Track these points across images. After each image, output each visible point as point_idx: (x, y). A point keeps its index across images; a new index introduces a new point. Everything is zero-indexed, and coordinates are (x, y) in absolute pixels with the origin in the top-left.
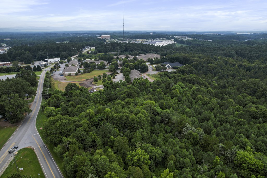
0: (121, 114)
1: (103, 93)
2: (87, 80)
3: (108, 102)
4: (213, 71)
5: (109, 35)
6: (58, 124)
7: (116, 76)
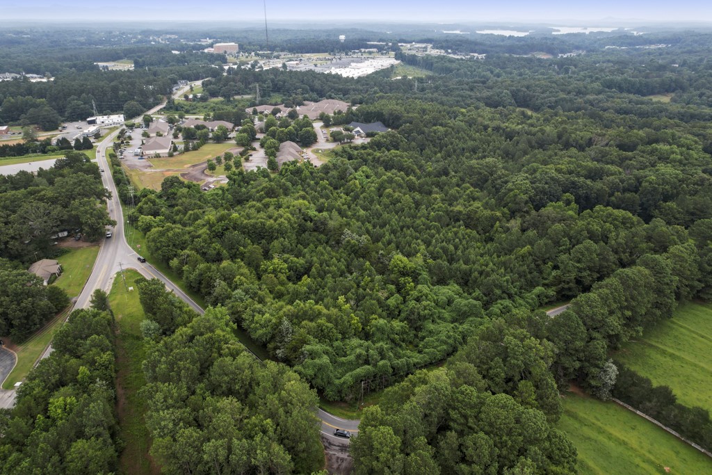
0: (253, 221)
1: (227, 190)
2: (194, 166)
3: (236, 205)
4: (437, 141)
5: (233, 44)
6: (170, 234)
7: (251, 155)
